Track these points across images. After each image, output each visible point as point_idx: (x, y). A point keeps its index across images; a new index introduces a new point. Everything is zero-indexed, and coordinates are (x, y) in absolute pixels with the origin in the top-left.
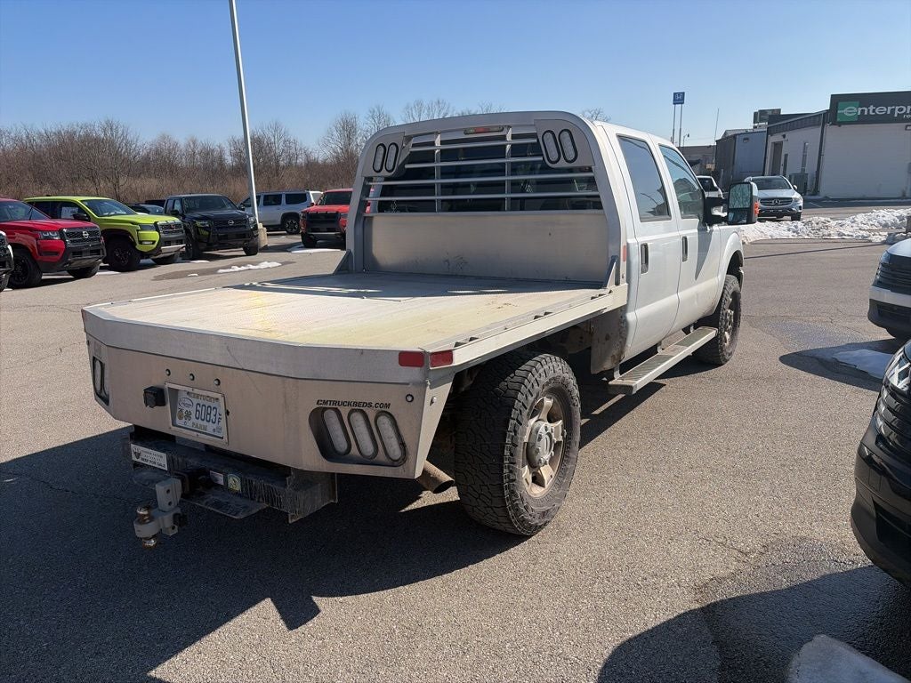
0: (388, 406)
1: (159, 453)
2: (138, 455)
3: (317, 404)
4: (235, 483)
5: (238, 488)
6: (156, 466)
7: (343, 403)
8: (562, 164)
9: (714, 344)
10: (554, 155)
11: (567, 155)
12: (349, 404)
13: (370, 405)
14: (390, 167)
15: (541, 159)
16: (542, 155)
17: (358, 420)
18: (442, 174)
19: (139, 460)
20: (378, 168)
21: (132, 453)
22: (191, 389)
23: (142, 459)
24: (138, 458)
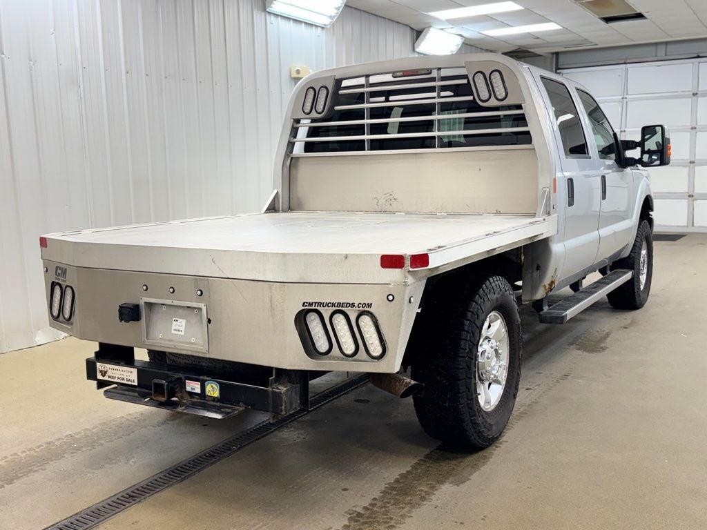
0: (370, 305)
1: (129, 369)
2: (104, 373)
3: (303, 306)
4: (213, 390)
5: (216, 394)
6: (125, 382)
7: (327, 305)
8: (493, 102)
9: (631, 285)
10: (484, 94)
11: (497, 94)
12: (333, 305)
13: (353, 305)
14: (320, 110)
15: (470, 98)
16: (472, 94)
17: (340, 321)
18: (371, 115)
19: (106, 378)
20: (307, 110)
21: (98, 372)
22: (171, 301)
23: (109, 377)
24: (103, 376)
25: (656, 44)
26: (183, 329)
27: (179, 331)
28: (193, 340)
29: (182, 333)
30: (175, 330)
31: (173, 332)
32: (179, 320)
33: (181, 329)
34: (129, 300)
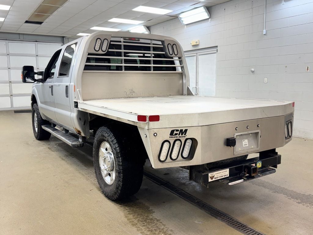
1: (225, 170)
3: (286, 123)
5: (260, 166)
6: (223, 177)
14: (104, 50)
19: (213, 180)
20: (97, 49)
21: (209, 178)
22: (247, 132)
23: (215, 178)
24: (212, 179)
25: (19, 34)
26: (247, 144)
27: (246, 145)
28: (252, 147)
29: (248, 145)
30: (244, 145)
31: (244, 146)
32: (245, 140)
33: (246, 144)
34: (229, 136)
